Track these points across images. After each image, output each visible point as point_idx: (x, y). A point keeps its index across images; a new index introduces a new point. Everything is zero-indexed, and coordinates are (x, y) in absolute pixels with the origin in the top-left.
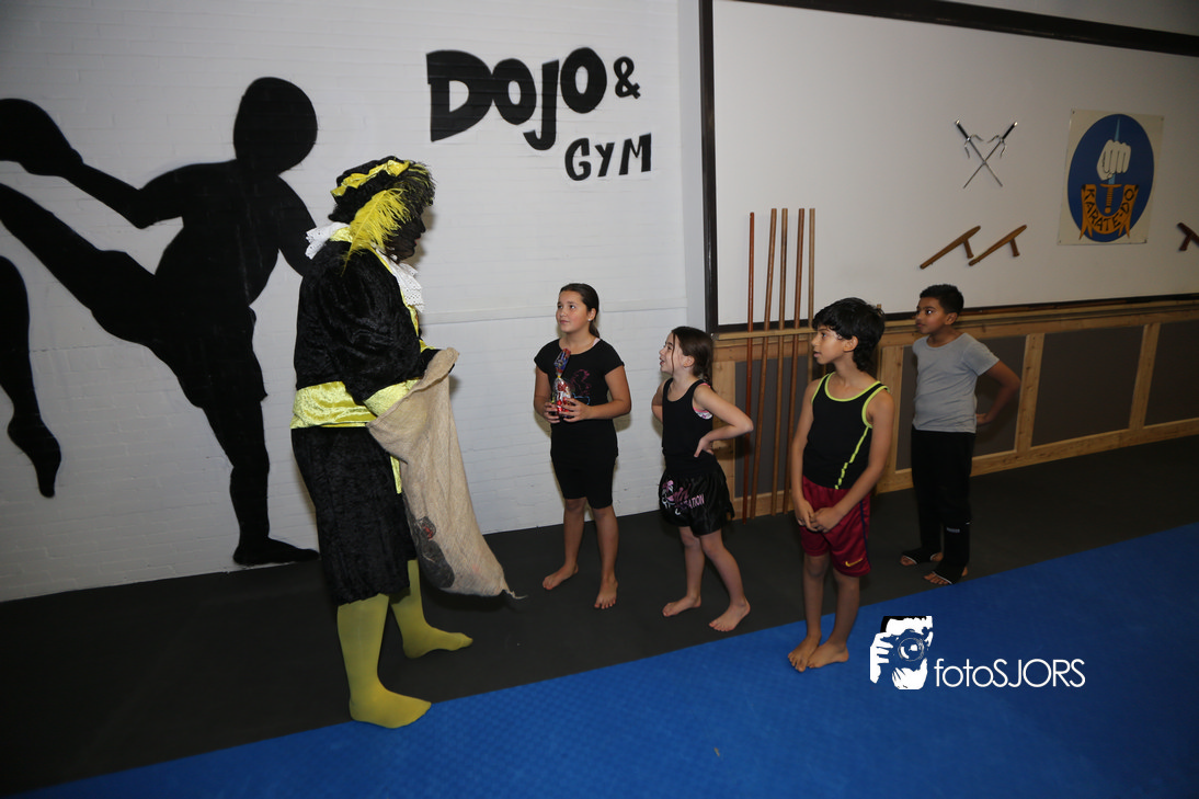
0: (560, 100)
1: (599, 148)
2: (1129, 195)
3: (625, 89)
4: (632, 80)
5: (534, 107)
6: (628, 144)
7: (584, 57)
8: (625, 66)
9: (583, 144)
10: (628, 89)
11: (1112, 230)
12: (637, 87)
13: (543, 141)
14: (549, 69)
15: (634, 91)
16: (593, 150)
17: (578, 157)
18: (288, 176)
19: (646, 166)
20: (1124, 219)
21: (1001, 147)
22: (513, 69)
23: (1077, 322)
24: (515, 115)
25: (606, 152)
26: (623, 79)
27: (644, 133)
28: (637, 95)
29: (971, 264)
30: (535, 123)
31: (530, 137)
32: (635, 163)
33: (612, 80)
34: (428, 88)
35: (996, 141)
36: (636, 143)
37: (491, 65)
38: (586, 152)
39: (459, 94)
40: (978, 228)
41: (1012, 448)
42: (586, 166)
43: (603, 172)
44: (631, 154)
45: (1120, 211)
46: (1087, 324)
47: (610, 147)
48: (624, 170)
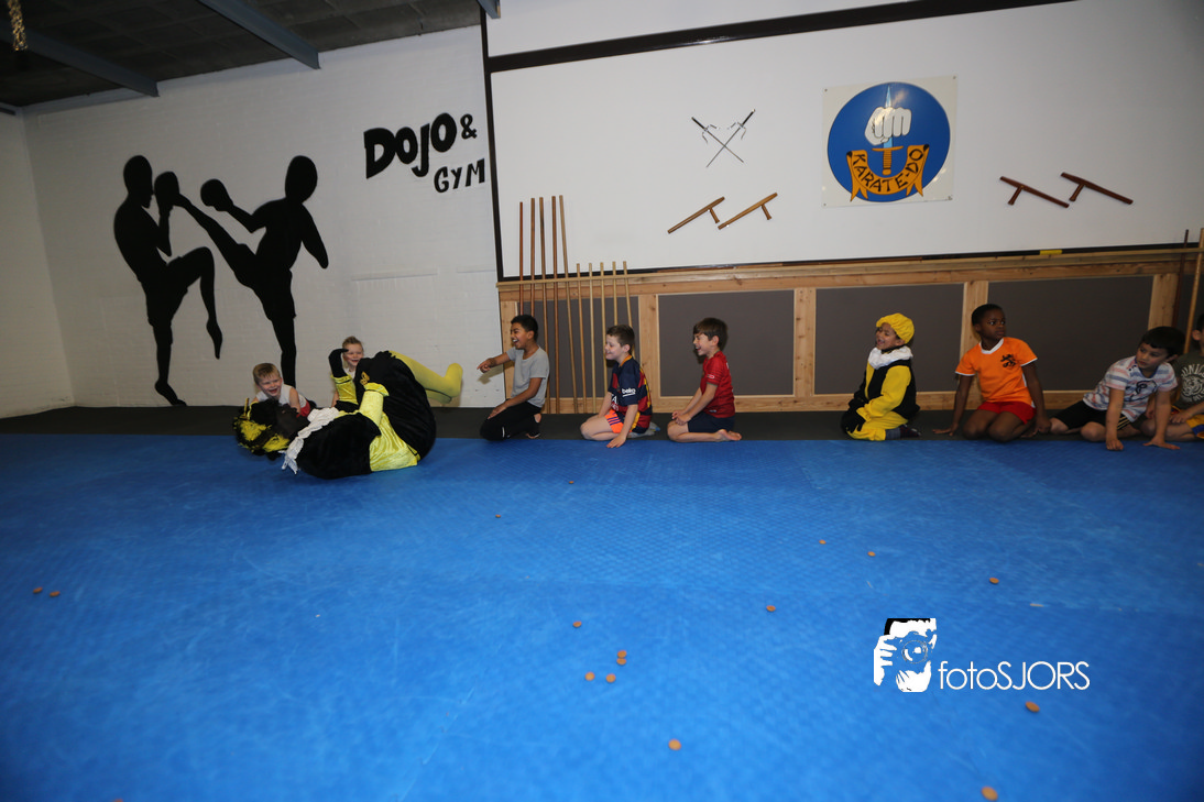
0: (431, 147)
1: (453, 171)
2: (916, 155)
3: (467, 134)
4: (472, 127)
5: (417, 152)
6: (470, 167)
7: (445, 119)
8: (467, 119)
9: (444, 170)
10: (470, 133)
11: (894, 189)
12: (475, 131)
13: (421, 172)
14: (425, 130)
15: (473, 134)
16: (449, 173)
17: (442, 178)
18: (308, 204)
19: (482, 180)
20: (914, 179)
21: (742, 130)
22: (406, 133)
23: (859, 278)
24: (407, 159)
25: (457, 174)
26: (466, 128)
27: (480, 158)
28: (475, 136)
29: (720, 227)
30: (417, 162)
31: (415, 170)
32: (475, 178)
33: (460, 129)
34: (364, 151)
35: (737, 126)
36: (475, 166)
37: (395, 133)
38: (446, 175)
39: (379, 151)
40: (723, 199)
41: (792, 393)
42: (446, 183)
43: (456, 186)
44: (473, 173)
45: (905, 172)
46: (871, 281)
47: (460, 170)
48: (468, 183)
